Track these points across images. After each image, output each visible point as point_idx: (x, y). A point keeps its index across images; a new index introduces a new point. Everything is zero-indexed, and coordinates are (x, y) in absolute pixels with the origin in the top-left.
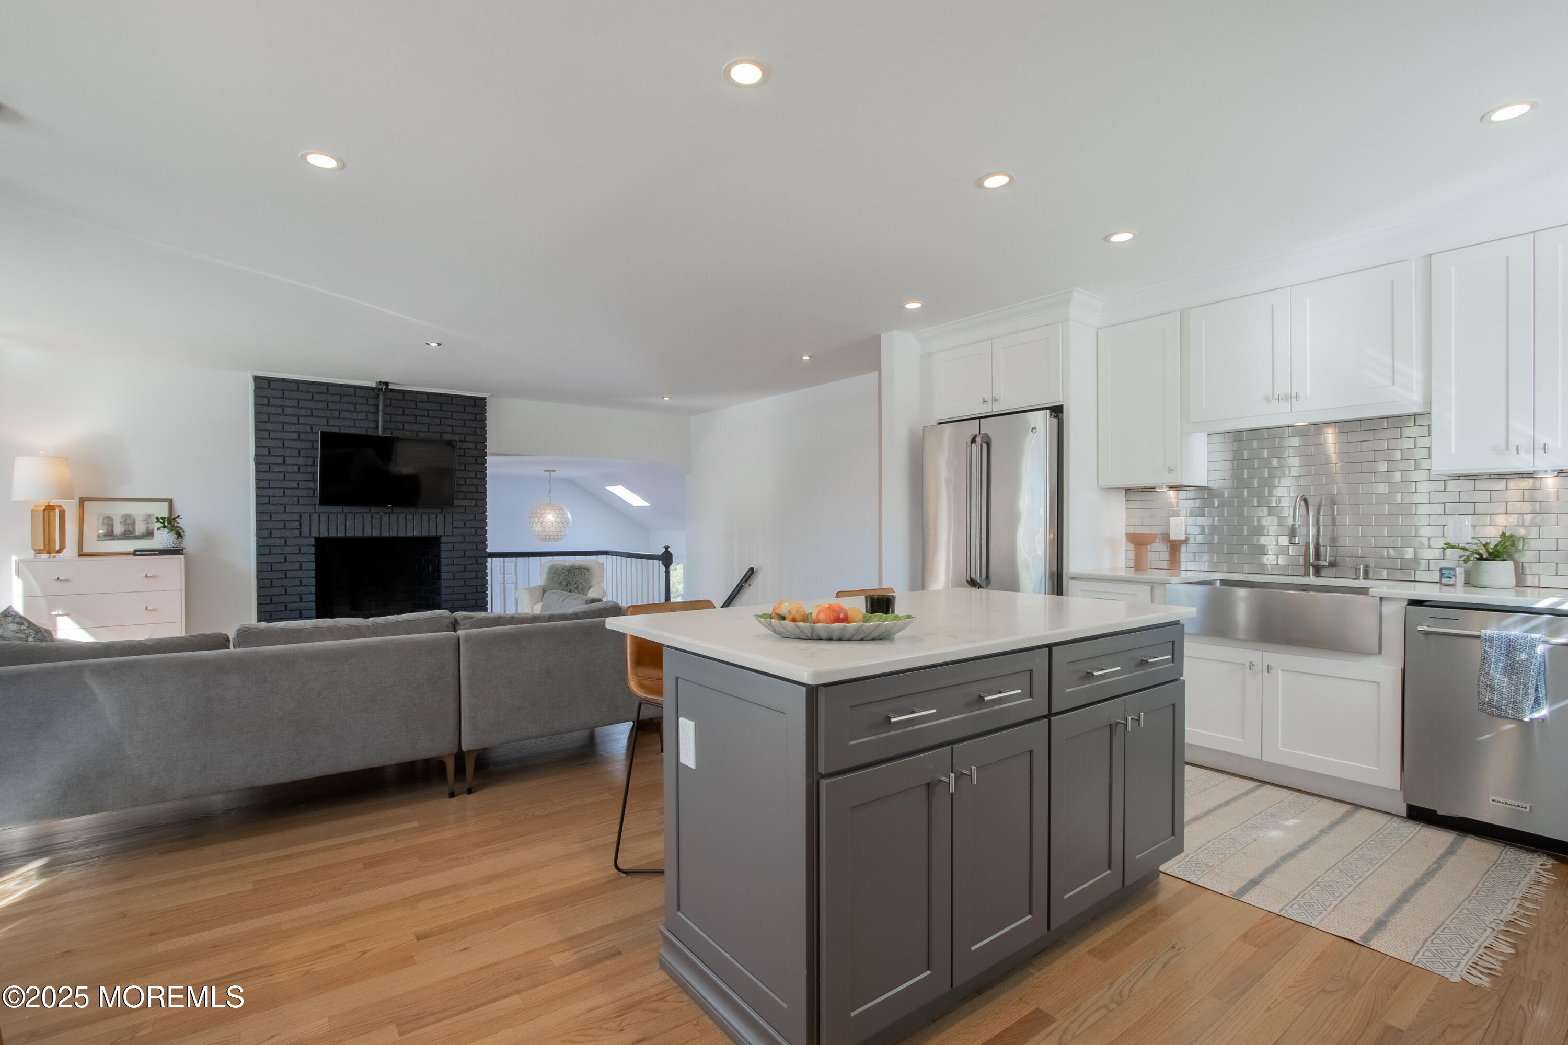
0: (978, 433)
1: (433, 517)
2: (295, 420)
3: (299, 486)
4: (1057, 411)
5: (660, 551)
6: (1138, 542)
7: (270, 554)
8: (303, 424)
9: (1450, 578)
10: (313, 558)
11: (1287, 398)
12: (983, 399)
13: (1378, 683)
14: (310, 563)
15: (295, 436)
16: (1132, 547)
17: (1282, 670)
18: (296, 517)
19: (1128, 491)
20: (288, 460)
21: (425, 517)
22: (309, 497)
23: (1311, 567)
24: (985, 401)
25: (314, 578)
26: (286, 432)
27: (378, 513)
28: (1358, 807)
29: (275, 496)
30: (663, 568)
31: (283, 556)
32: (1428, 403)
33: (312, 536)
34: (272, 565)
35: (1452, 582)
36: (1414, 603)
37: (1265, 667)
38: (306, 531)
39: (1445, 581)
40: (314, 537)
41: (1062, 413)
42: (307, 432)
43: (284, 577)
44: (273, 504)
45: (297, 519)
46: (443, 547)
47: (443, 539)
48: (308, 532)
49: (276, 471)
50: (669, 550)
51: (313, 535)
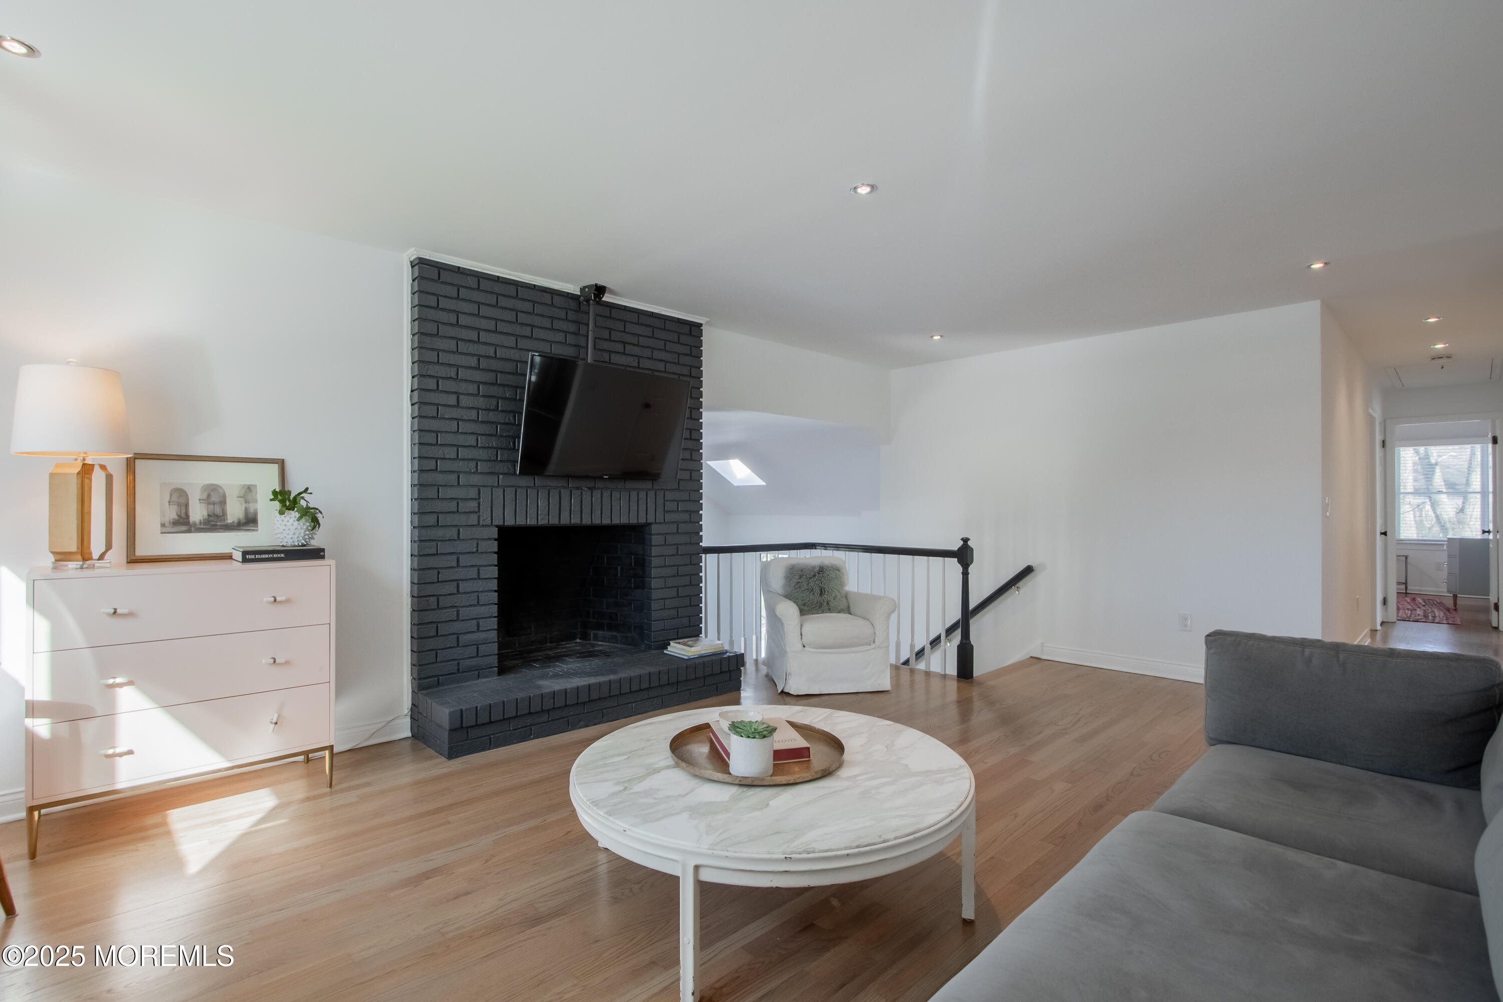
1: (642, 495)
2: (473, 335)
3: (477, 444)
5: (956, 545)
7: (437, 554)
8: (485, 343)
10: (494, 559)
14: (491, 568)
15: (473, 362)
18: (473, 493)
20: (464, 400)
21: (634, 494)
22: (490, 461)
25: (495, 591)
26: (462, 354)
27: (577, 488)
29: (445, 459)
30: (959, 569)
31: (455, 557)
33: (493, 524)
34: (439, 573)
38: (485, 515)
40: (497, 526)
42: (489, 357)
43: (455, 591)
44: (441, 472)
45: (474, 497)
46: (656, 540)
47: (655, 529)
48: (490, 518)
49: (446, 417)
50: (969, 543)
51: (496, 523)
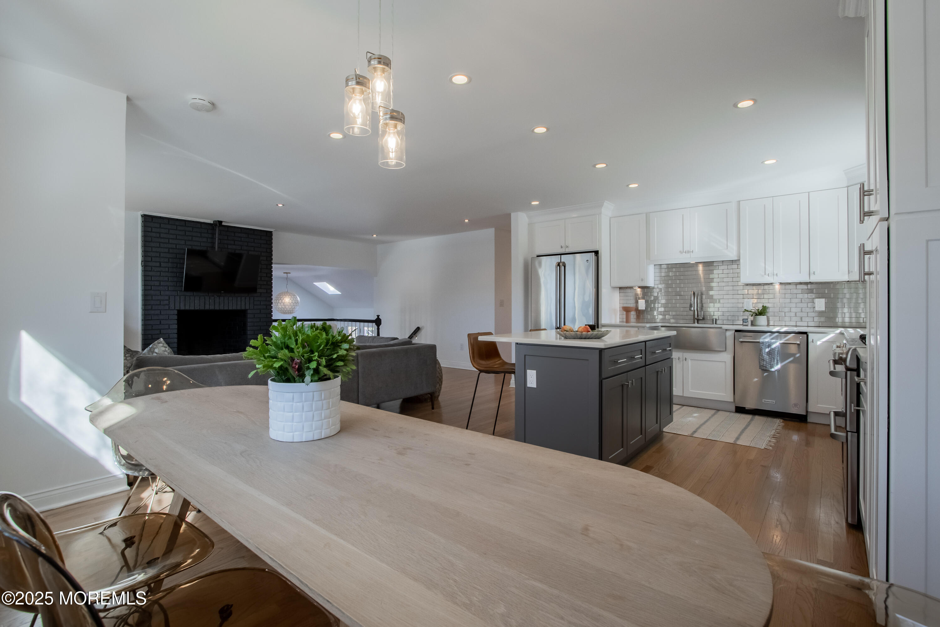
0: (560, 262)
1: (243, 298)
2: (167, 241)
3: (168, 280)
4: (597, 253)
5: (374, 318)
6: (627, 310)
7: (152, 320)
8: (171, 244)
9: (746, 322)
10: (176, 322)
11: (689, 252)
12: (561, 246)
13: (725, 362)
14: (175, 325)
15: (167, 250)
16: (625, 313)
17: (690, 360)
18: (167, 298)
19: (620, 288)
20: (163, 265)
21: (239, 298)
22: (174, 286)
23: (696, 320)
24: (562, 247)
25: (176, 333)
26: (162, 248)
27: (213, 296)
28: (718, 410)
29: (155, 285)
30: (376, 327)
31: (159, 321)
32: (739, 256)
33: (176, 309)
34: (152, 326)
35: (746, 324)
36: (736, 331)
37: (684, 359)
38: (172, 306)
39: (744, 324)
40: (177, 310)
41: (598, 254)
42: (173, 248)
43: (159, 333)
44: (153, 290)
45: (167, 299)
46: (249, 316)
47: (249, 311)
48: (174, 307)
49: (155, 270)
50: (380, 317)
51: (176, 308)
